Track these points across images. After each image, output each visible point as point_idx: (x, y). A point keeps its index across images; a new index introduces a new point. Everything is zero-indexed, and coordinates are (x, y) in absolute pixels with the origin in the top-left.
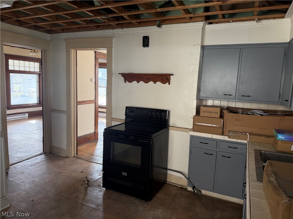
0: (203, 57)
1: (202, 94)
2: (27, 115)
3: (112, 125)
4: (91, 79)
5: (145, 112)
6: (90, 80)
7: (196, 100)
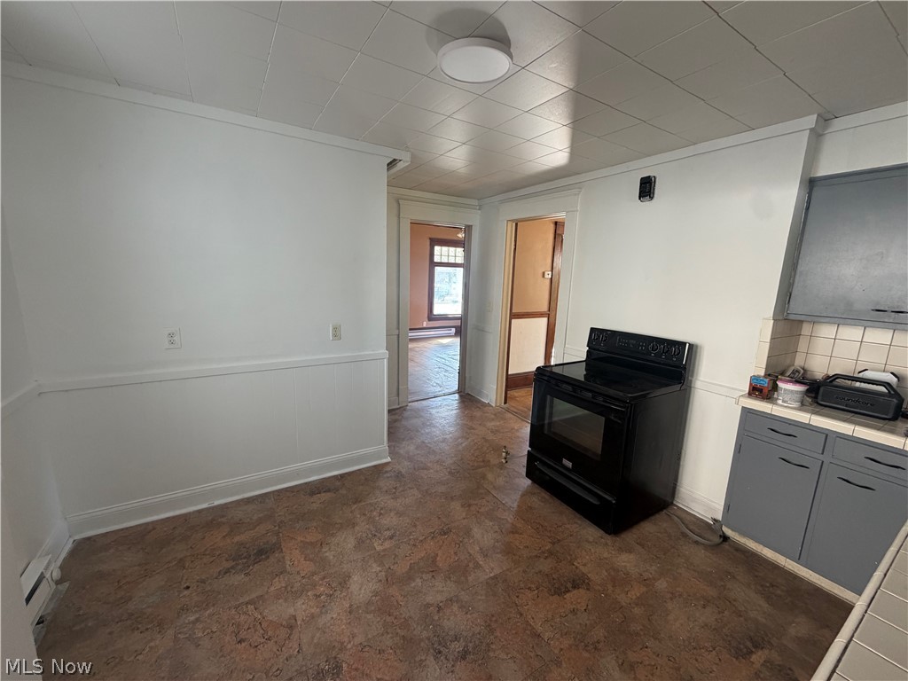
0: (808, 208)
1: (797, 307)
2: (454, 330)
3: (565, 362)
4: (544, 273)
5: (632, 341)
6: (541, 275)
7: (772, 321)
